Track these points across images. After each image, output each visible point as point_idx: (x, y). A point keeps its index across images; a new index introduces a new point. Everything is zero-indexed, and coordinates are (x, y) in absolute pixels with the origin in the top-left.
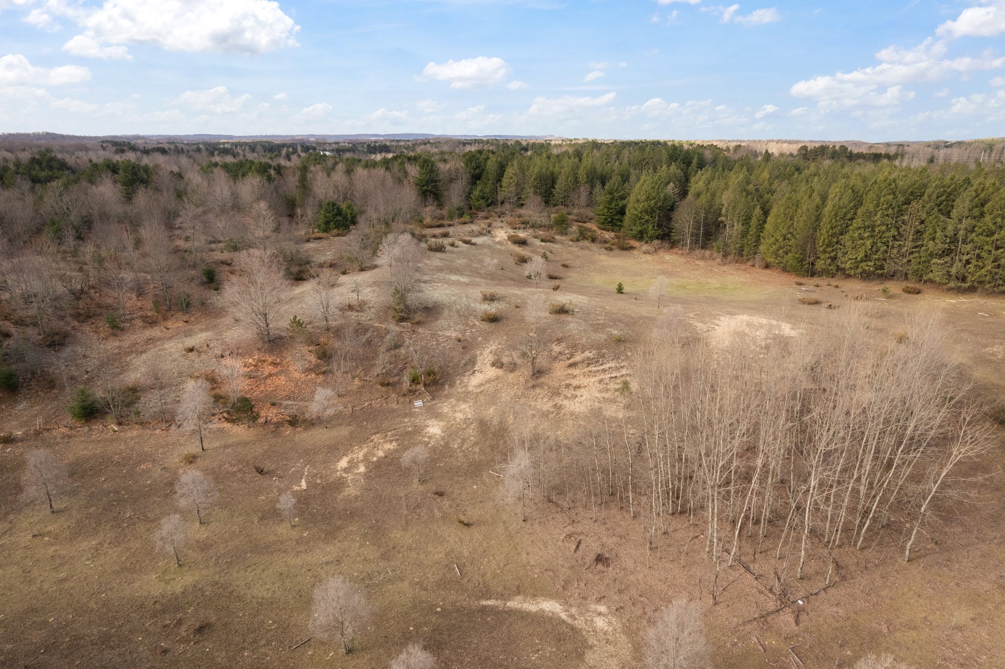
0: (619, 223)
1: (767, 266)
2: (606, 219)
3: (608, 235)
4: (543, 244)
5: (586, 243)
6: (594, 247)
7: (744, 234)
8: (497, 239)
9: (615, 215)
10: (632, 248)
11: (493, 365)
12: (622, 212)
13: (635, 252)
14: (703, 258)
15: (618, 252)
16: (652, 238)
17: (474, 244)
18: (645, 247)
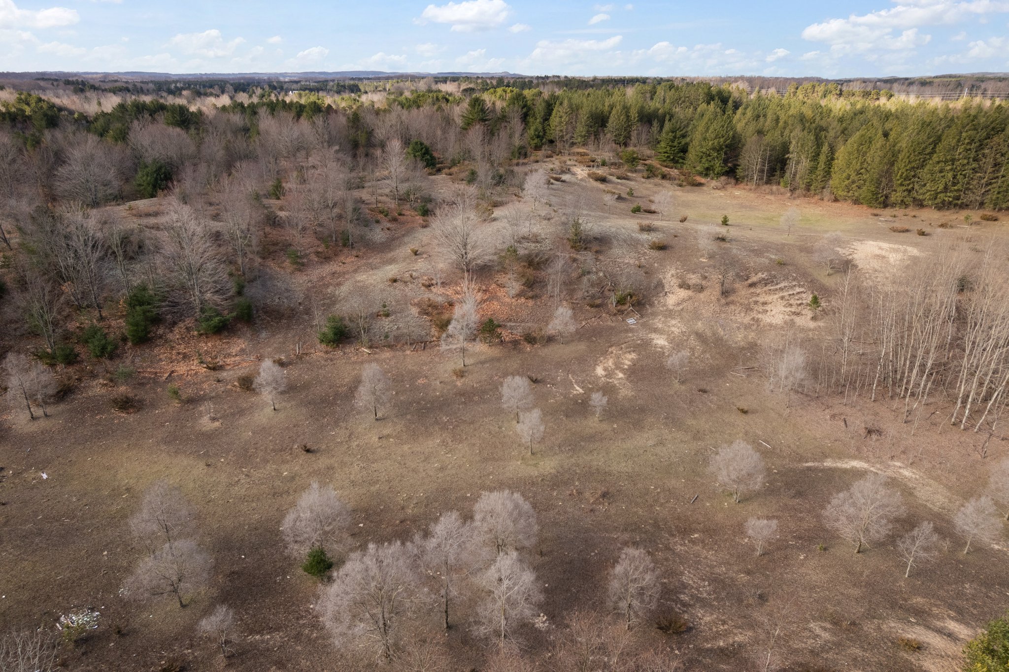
0: (681, 161)
1: (836, 200)
2: (668, 157)
3: (674, 172)
4: (619, 181)
5: (657, 180)
6: (665, 183)
7: (812, 170)
8: (580, 177)
9: (678, 153)
10: (700, 185)
11: (681, 286)
12: (684, 150)
13: (705, 188)
14: (772, 193)
15: (689, 188)
16: (719, 175)
17: (563, 181)
18: (714, 183)
